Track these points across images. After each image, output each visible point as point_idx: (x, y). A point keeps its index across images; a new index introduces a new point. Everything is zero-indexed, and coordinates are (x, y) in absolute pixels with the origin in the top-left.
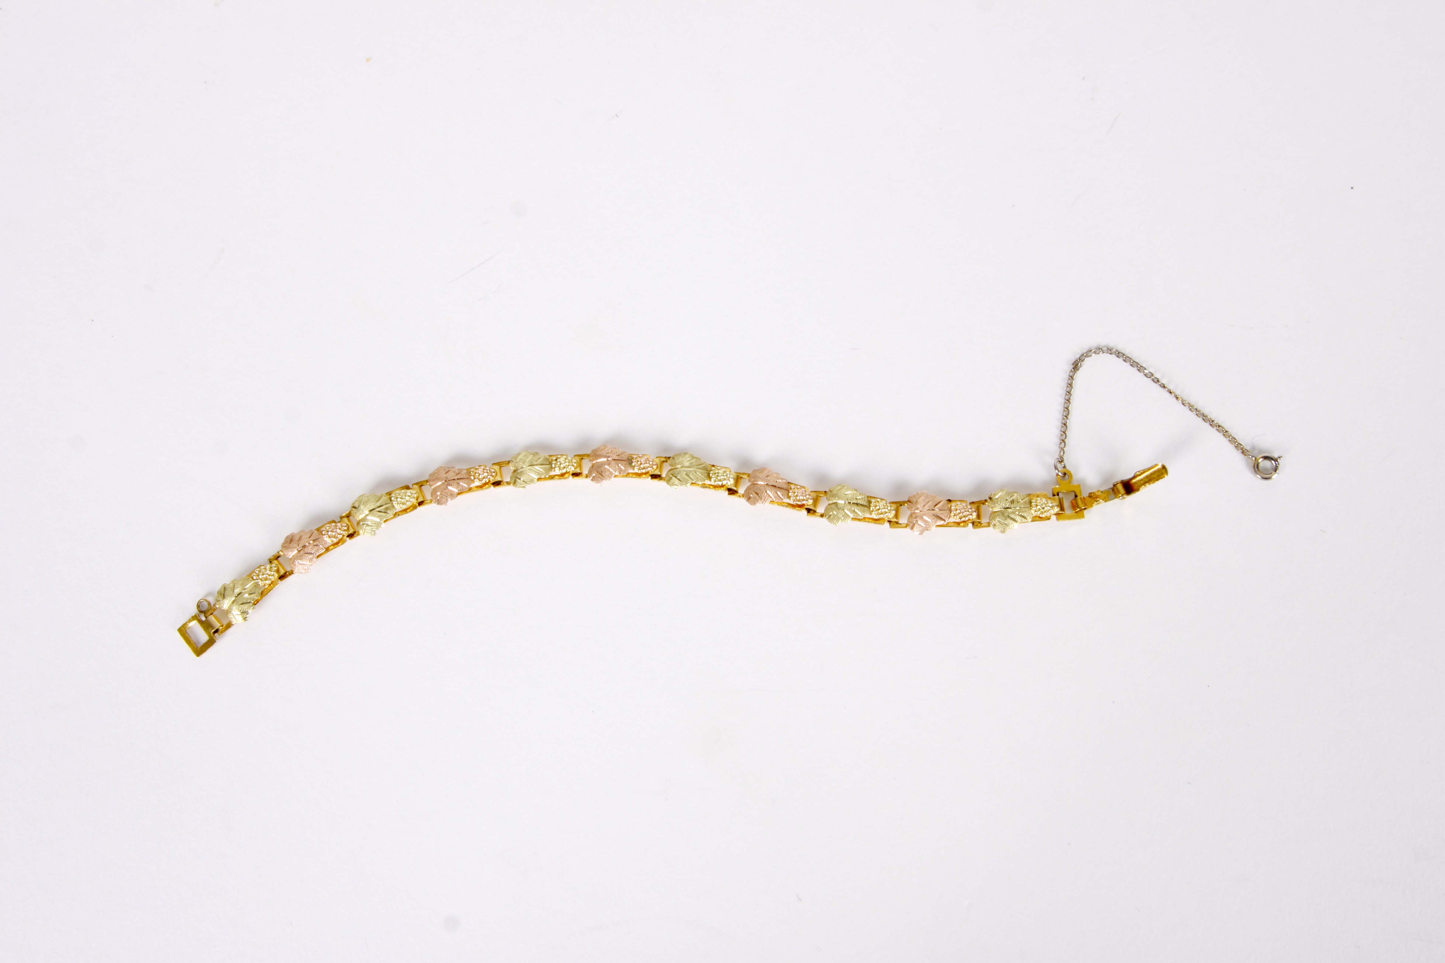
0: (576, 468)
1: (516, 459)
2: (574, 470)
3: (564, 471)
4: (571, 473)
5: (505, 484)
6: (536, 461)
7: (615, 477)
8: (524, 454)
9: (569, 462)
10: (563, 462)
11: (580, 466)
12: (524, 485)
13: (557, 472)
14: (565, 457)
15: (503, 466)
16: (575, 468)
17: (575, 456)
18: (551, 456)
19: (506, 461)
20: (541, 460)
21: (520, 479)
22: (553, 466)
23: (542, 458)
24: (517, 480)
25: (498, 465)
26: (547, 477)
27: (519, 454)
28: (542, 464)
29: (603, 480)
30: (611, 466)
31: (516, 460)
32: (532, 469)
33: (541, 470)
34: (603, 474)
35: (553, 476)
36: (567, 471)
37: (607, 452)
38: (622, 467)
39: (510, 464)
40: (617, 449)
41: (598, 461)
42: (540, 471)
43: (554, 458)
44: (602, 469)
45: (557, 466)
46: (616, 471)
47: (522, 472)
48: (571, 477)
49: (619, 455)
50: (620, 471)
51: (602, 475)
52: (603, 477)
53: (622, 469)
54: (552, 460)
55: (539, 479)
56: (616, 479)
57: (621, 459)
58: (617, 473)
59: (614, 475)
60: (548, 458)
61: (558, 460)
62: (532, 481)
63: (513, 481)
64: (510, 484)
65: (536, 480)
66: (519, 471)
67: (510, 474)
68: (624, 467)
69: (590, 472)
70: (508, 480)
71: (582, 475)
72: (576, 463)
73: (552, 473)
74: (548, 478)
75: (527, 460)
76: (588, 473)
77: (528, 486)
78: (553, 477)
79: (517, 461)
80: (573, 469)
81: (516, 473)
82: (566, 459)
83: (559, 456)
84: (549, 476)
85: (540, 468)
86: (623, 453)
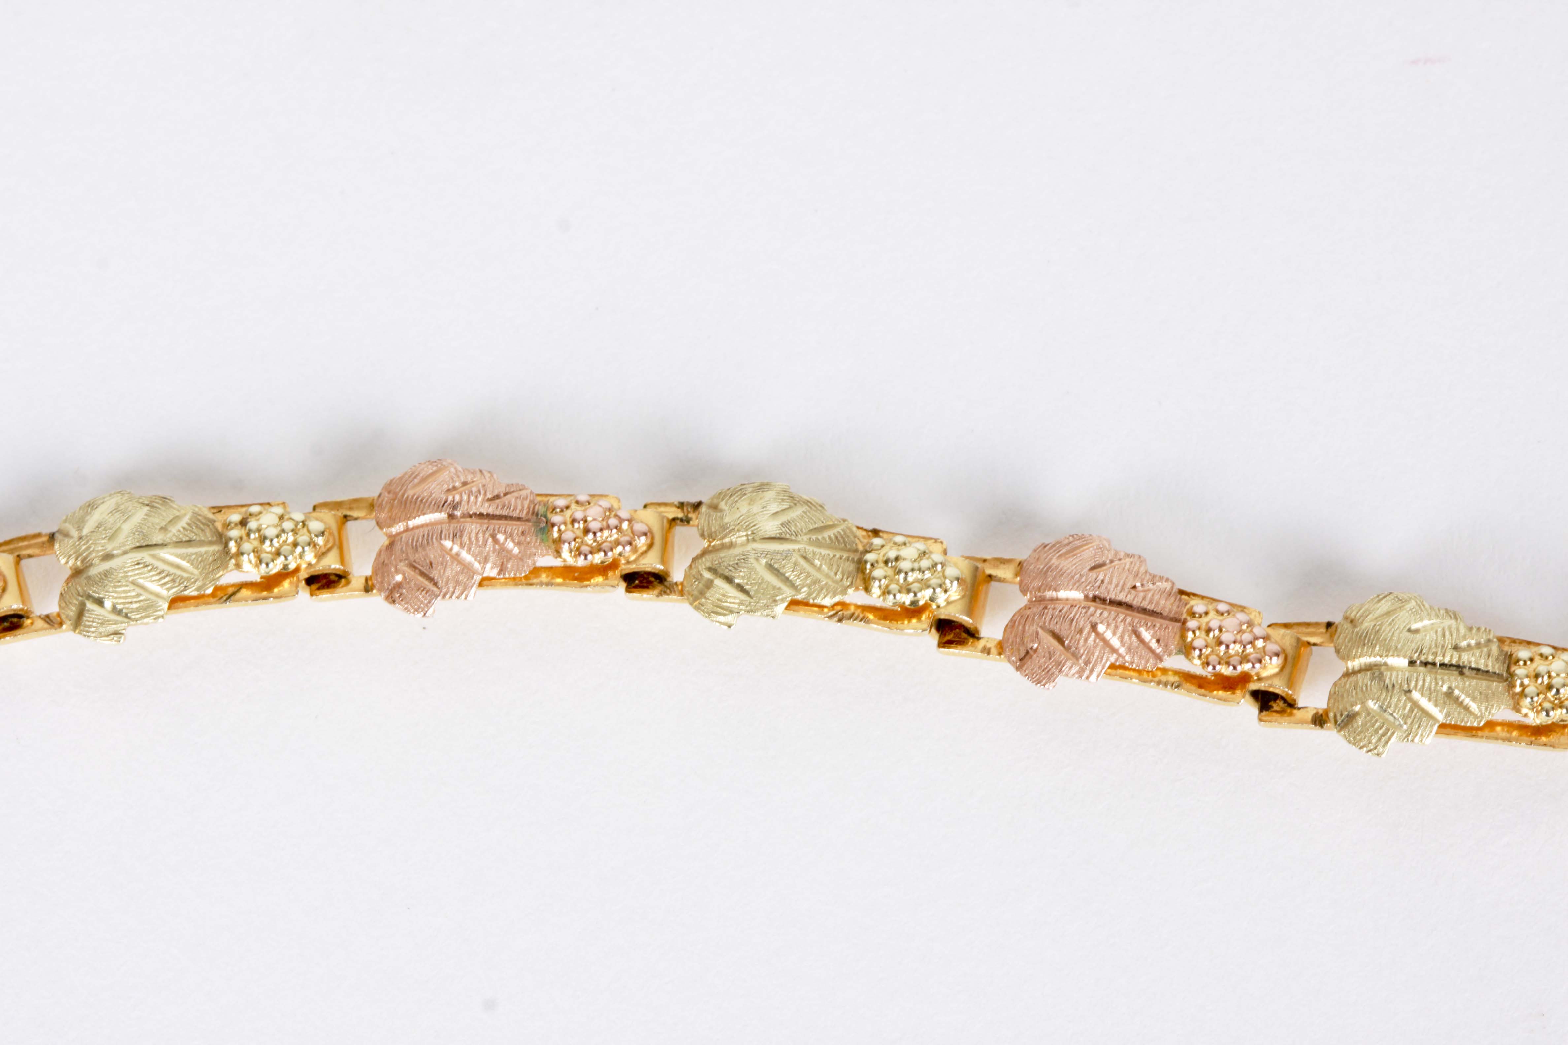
0: (324, 554)
1: (80, 523)
2: (314, 561)
3: (276, 567)
4: (304, 574)
5: (40, 624)
6: (164, 529)
7: (481, 585)
8: (110, 503)
9: (294, 531)
10: (271, 532)
11: (340, 546)
12: (114, 628)
13: (250, 572)
14: (279, 510)
15: (30, 556)
16: (321, 556)
17: (315, 508)
18: (219, 510)
19: (38, 535)
20: (182, 523)
21: (100, 602)
22: (232, 545)
23: (186, 519)
24: (90, 605)
25: (11, 552)
26: (209, 591)
27: (92, 506)
28: (189, 543)
29: (436, 597)
30: (465, 539)
31: (80, 529)
32: (148, 559)
33: (184, 564)
34: (434, 574)
35: (231, 590)
36: (285, 567)
37: (445, 487)
38: (510, 545)
39: (57, 546)
40: (487, 475)
41: (412, 523)
42: (178, 567)
43: (235, 517)
44: (432, 554)
45: (247, 546)
46: (486, 560)
47: (106, 574)
48: (304, 593)
49: (497, 497)
50: (504, 559)
51: (431, 580)
52: (435, 584)
53: (510, 551)
54: (227, 525)
55: (176, 602)
56: (487, 593)
57: (505, 512)
58: (491, 571)
59: (478, 578)
60: (211, 516)
61: (253, 524)
62: (148, 608)
63: (72, 611)
64: (61, 624)
65: (166, 605)
66: (93, 572)
67: (59, 586)
68: (518, 544)
69: (381, 567)
70: (52, 608)
71: (348, 583)
72: (323, 534)
73: (230, 577)
74: (213, 595)
75: (127, 527)
76: (375, 571)
77: (132, 631)
78: (234, 594)
79: (85, 532)
80: (310, 556)
81: (82, 579)
82: (281, 518)
83: (255, 509)
84: (217, 589)
85: (178, 556)
86: (513, 492)
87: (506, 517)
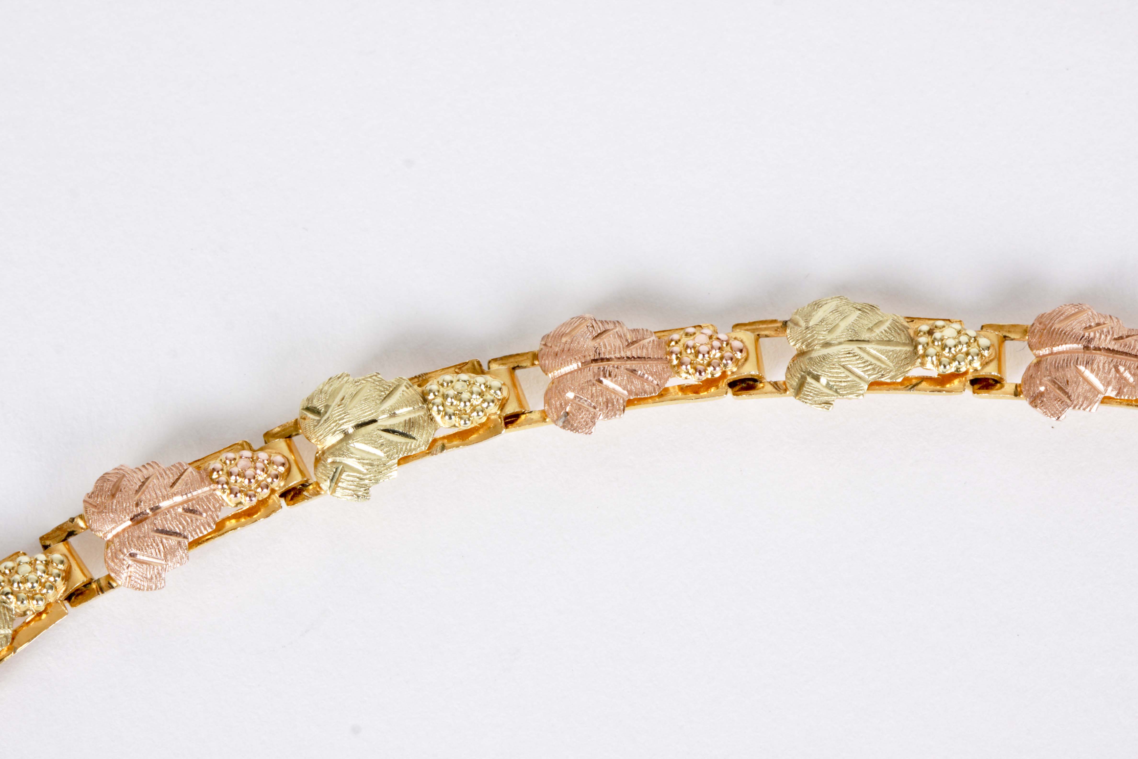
0: (987, 363)
1: (807, 318)
2: (979, 368)
3: (951, 369)
4: (970, 377)
5: (769, 388)
6: (870, 330)
7: (1102, 402)
8: (832, 305)
9: (968, 344)
10: (950, 342)
11: (999, 358)
12: (826, 399)
13: (932, 370)
14: (958, 326)
15: (767, 336)
16: (985, 364)
17: (982, 327)
18: (912, 320)
19: (774, 321)
20: (885, 327)
21: (817, 378)
22: (920, 349)
23: (887, 324)
24: (809, 379)
25: (753, 331)
26: (899, 380)
27: (817, 305)
28: (889, 342)
29: (1069, 406)
30: (1095, 366)
31: (807, 321)
32: (858, 351)
33: (883, 358)
34: (1069, 390)
35: (914, 381)
36: (958, 369)
37: (1084, 325)
38: (1127, 375)
39: (788, 331)
40: (1115, 320)
41: (1055, 349)
42: (878, 359)
43: (925, 328)
44: (1070, 374)
45: (931, 351)
46: (1108, 384)
47: (824, 358)
48: (969, 391)
49: (1121, 338)
50: (1121, 384)
51: (1066, 393)
52: (1069, 397)
53: (1125, 379)
54: (917, 333)
55: (874, 385)
56: (1105, 408)
57: (1126, 350)
58: (1111, 393)
59: (1101, 396)
60: (906, 324)
61: (937, 335)
62: (852, 388)
63: (795, 382)
64: (786, 390)
65: (866, 387)
66: (814, 355)
67: (786, 362)
68: (1134, 375)
69: (1029, 378)
70: (780, 377)
71: (1002, 386)
72: (988, 348)
73: (915, 372)
74: (901, 383)
75: (843, 325)
76: (1025, 381)
77: (838, 402)
78: (917, 385)
79: (811, 324)
80: (977, 364)
81: (805, 359)
82: (959, 332)
83: (940, 323)
84: (906, 379)
85: (878, 351)
86: (1133, 335)
87: (1126, 354)
